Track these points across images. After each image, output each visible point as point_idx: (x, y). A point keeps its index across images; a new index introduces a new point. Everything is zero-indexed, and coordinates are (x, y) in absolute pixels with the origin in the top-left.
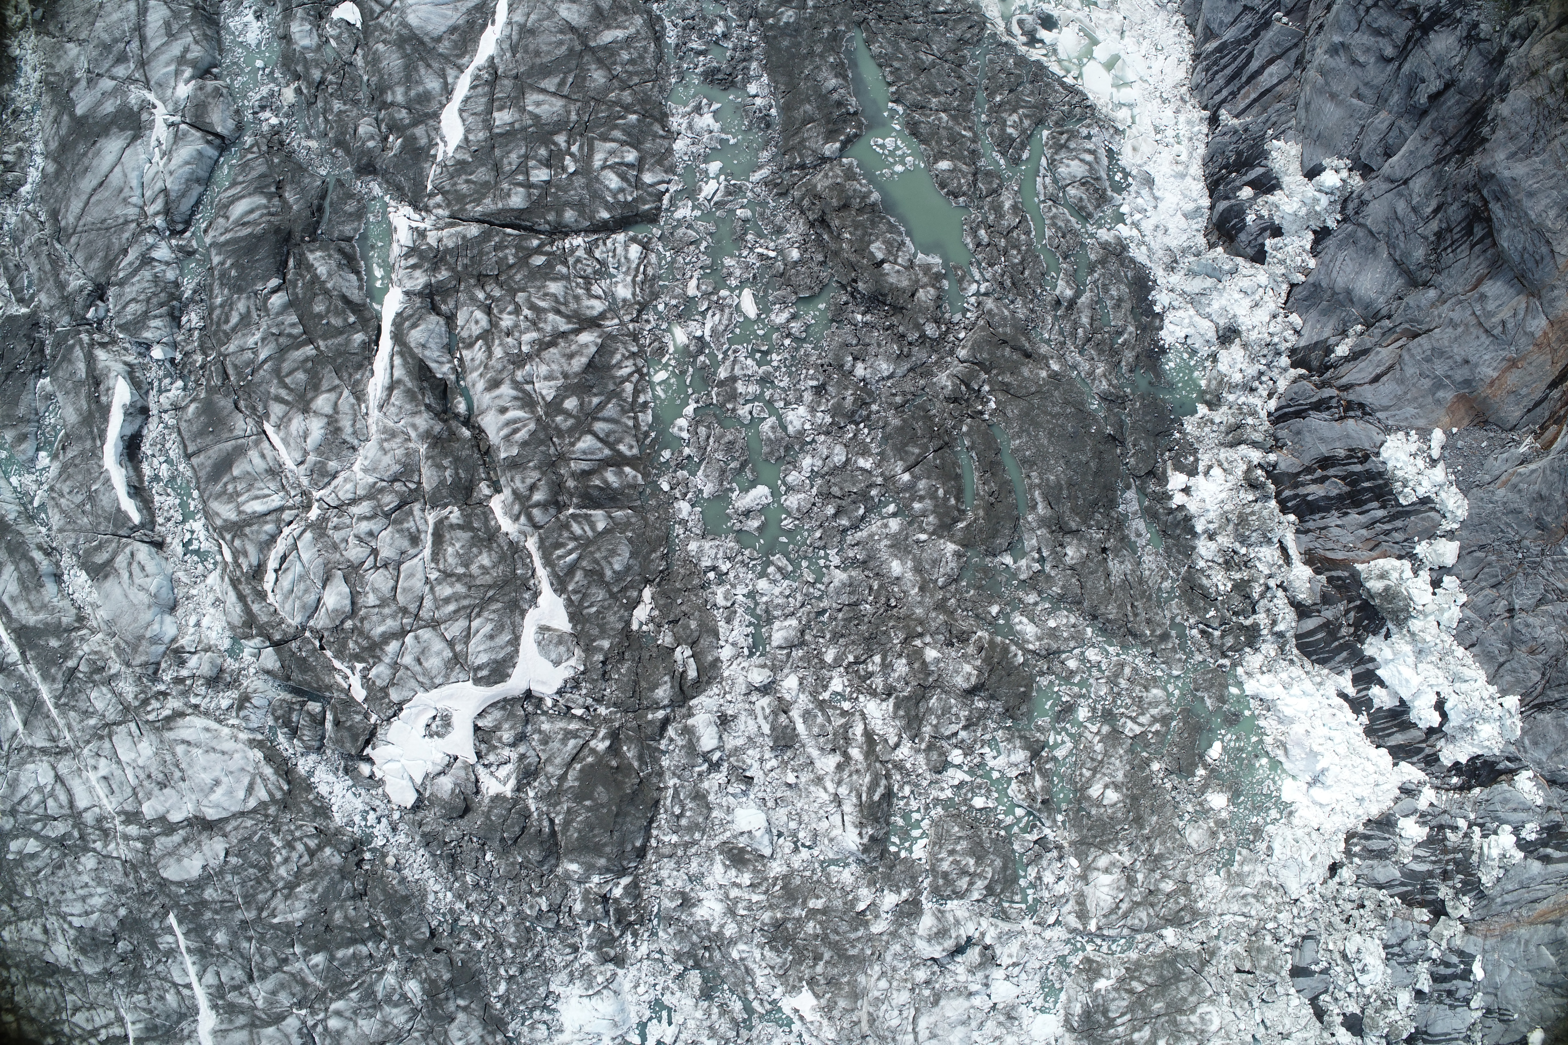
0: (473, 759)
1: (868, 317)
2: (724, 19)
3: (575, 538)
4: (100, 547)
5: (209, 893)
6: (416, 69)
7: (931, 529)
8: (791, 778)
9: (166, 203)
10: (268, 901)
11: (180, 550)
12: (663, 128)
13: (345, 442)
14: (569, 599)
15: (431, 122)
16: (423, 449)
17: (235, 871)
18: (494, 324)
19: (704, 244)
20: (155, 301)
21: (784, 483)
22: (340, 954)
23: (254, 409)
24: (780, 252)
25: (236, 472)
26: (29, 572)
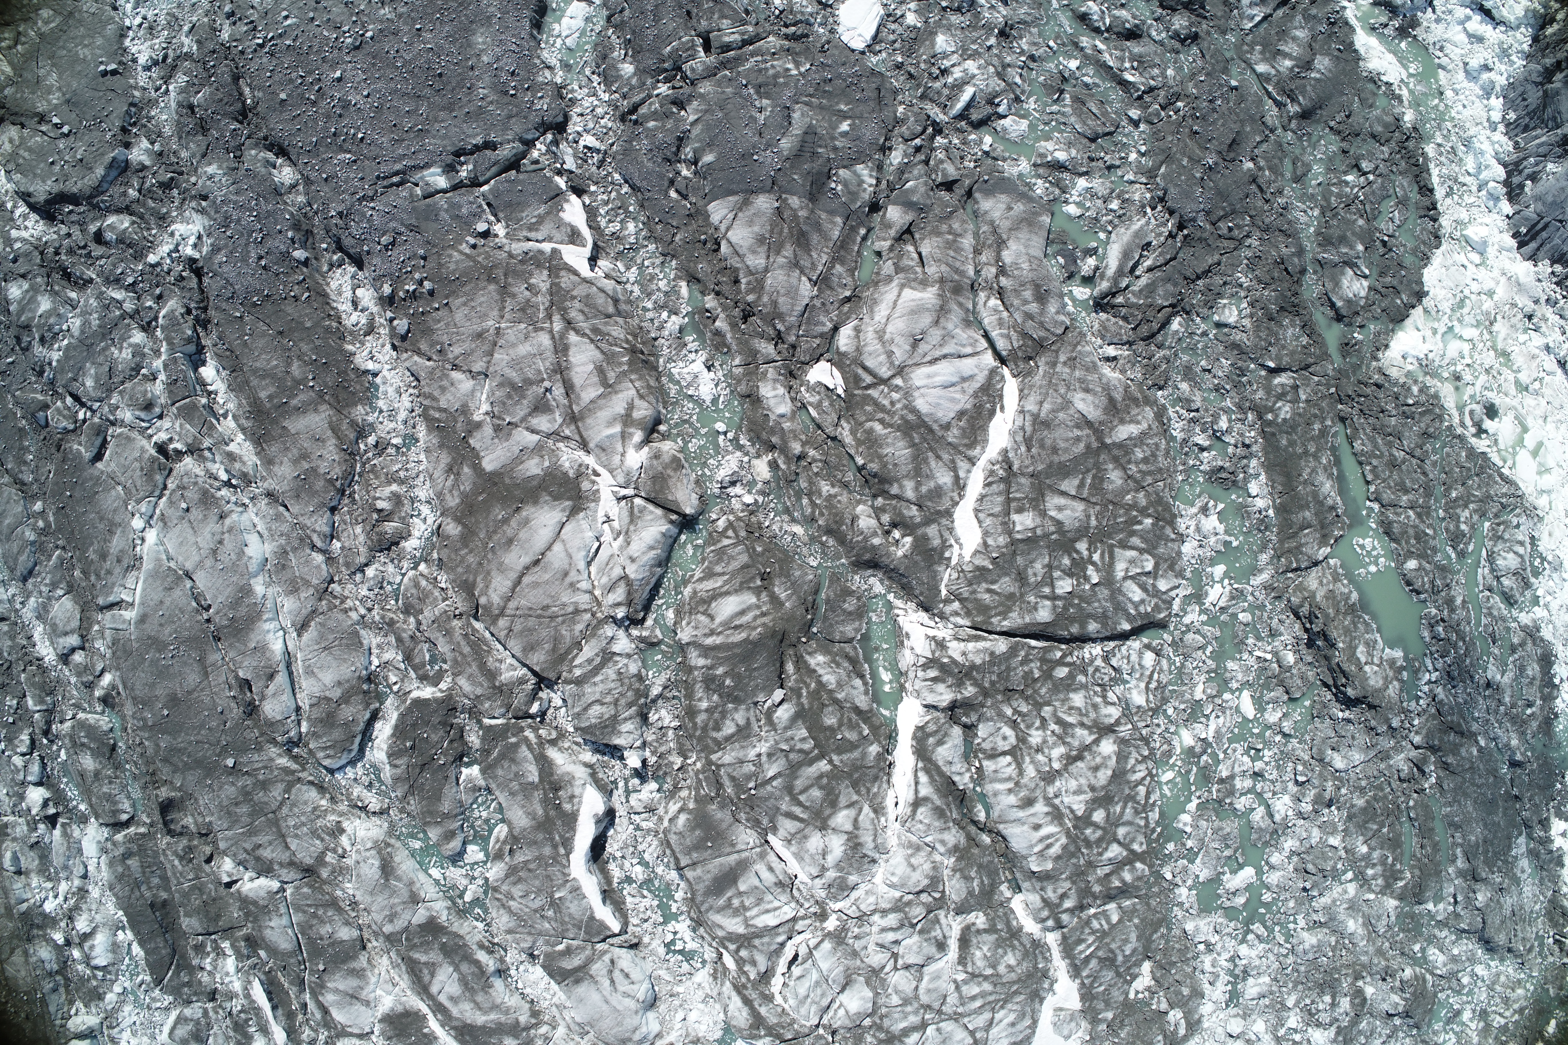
1: (1347, 714)
2: (1227, 411)
3: (1093, 932)
4: (569, 950)
6: (926, 461)
7: (1378, 889)
9: (629, 593)
11: (662, 950)
12: (1174, 529)
13: (865, 856)
14: (1083, 984)
15: (944, 521)
16: (949, 861)
18: (1022, 739)
19: (1210, 649)
20: (623, 702)
21: (1267, 863)
23: (758, 822)
24: (1275, 654)
25: (742, 887)
26: (473, 974)
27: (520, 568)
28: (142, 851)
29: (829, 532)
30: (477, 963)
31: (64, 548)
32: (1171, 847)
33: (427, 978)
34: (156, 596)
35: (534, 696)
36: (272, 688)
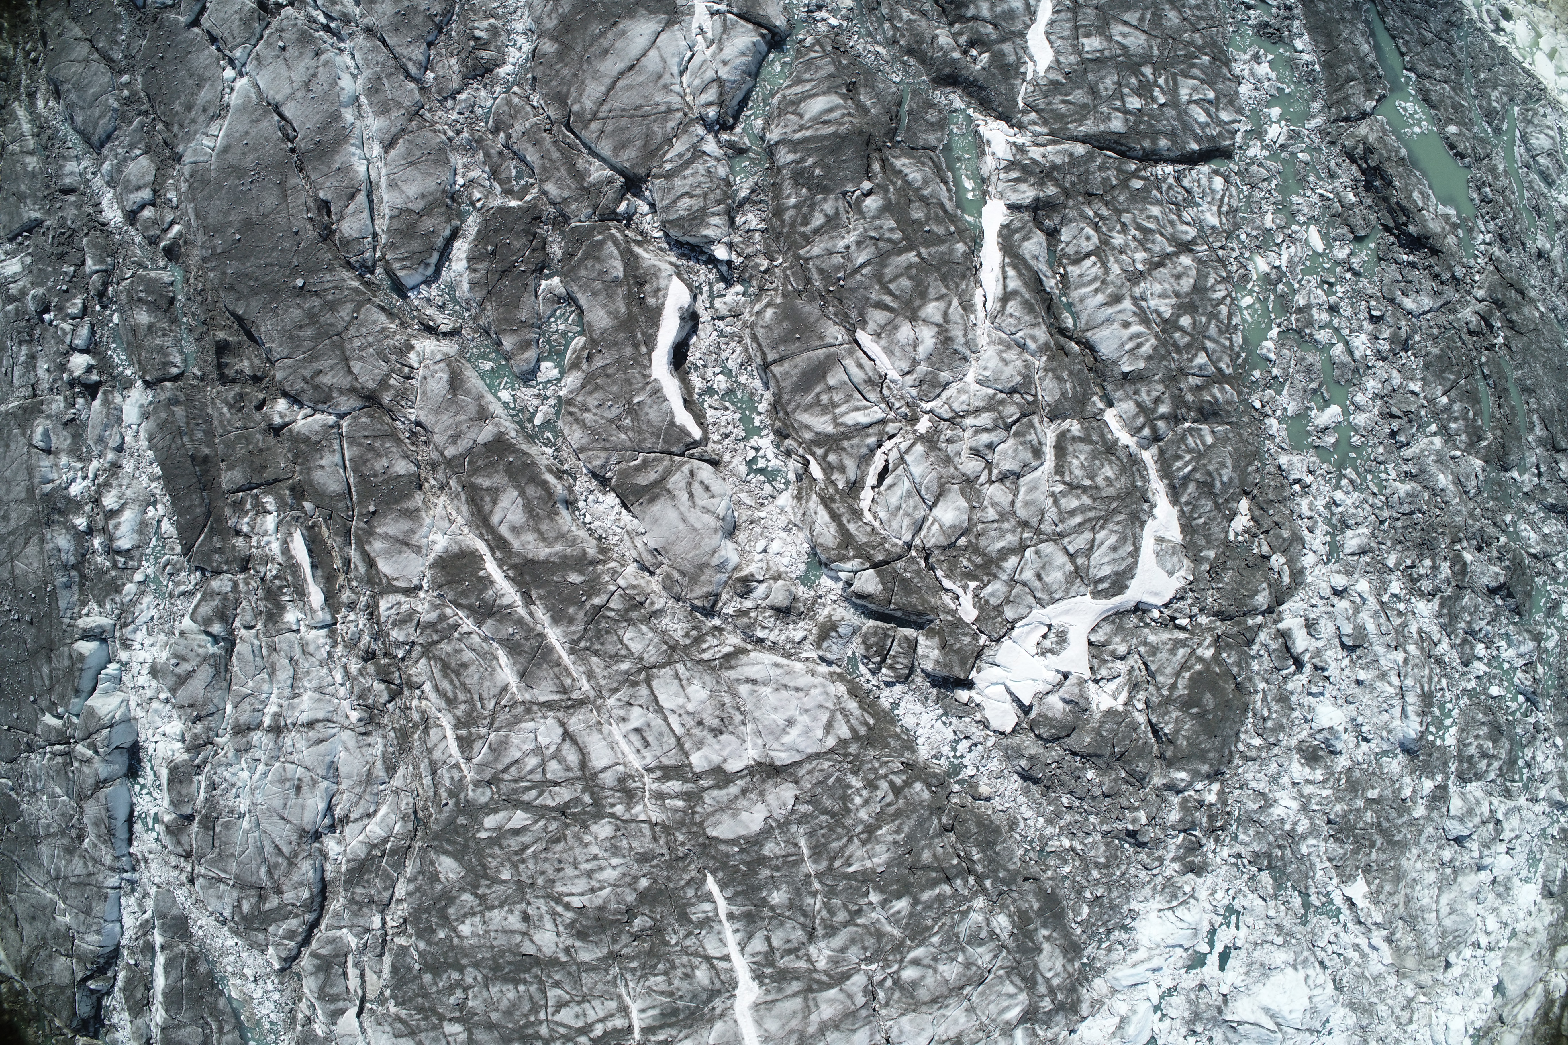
0: (1087, 675)
1: (1411, 257)
3: (1189, 451)
4: (645, 465)
5: (769, 849)
7: (1462, 446)
8: (1362, 675)
9: (721, 94)
10: (842, 849)
11: (743, 469)
12: (1229, 71)
13: (956, 352)
14: (1182, 511)
15: (1018, 40)
16: (1040, 362)
17: (804, 819)
18: (1105, 242)
19: (1274, 182)
20: (711, 196)
21: (1352, 402)
22: (926, 896)
23: (847, 316)
24: (1337, 194)
25: (831, 381)
26: (539, 498)
27: (614, 73)
28: (189, 401)
29: (910, 52)
30: (545, 484)
31: (146, 113)
32: (1257, 373)
33: (488, 507)
34: (242, 129)
35: (622, 198)
36: (352, 206)
